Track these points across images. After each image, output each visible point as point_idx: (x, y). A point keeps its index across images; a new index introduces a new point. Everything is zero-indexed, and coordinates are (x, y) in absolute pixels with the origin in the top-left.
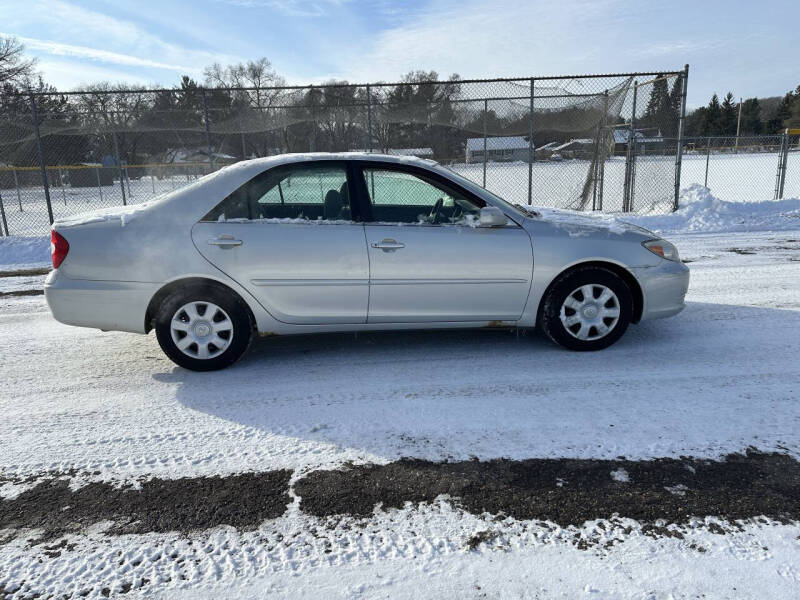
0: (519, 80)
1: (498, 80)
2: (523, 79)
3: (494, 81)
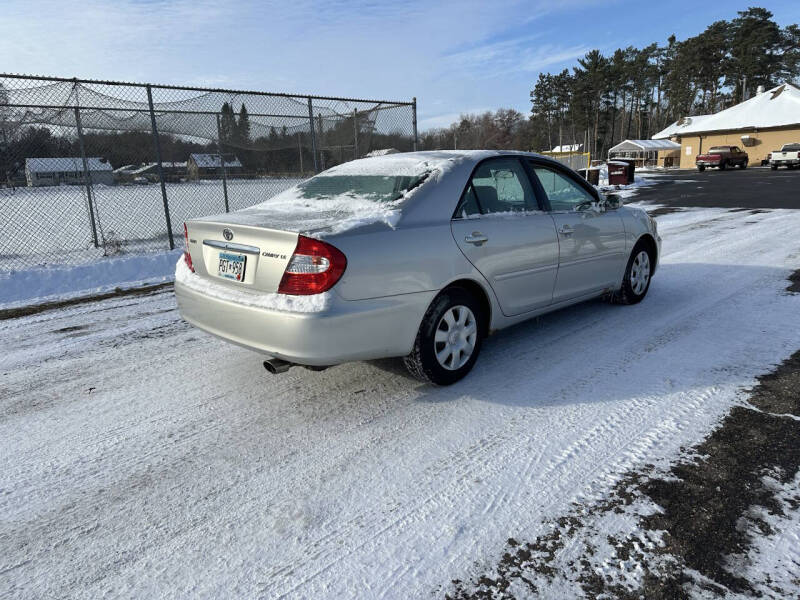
0: (299, 96)
1: (282, 95)
2: (302, 97)
3: (278, 95)
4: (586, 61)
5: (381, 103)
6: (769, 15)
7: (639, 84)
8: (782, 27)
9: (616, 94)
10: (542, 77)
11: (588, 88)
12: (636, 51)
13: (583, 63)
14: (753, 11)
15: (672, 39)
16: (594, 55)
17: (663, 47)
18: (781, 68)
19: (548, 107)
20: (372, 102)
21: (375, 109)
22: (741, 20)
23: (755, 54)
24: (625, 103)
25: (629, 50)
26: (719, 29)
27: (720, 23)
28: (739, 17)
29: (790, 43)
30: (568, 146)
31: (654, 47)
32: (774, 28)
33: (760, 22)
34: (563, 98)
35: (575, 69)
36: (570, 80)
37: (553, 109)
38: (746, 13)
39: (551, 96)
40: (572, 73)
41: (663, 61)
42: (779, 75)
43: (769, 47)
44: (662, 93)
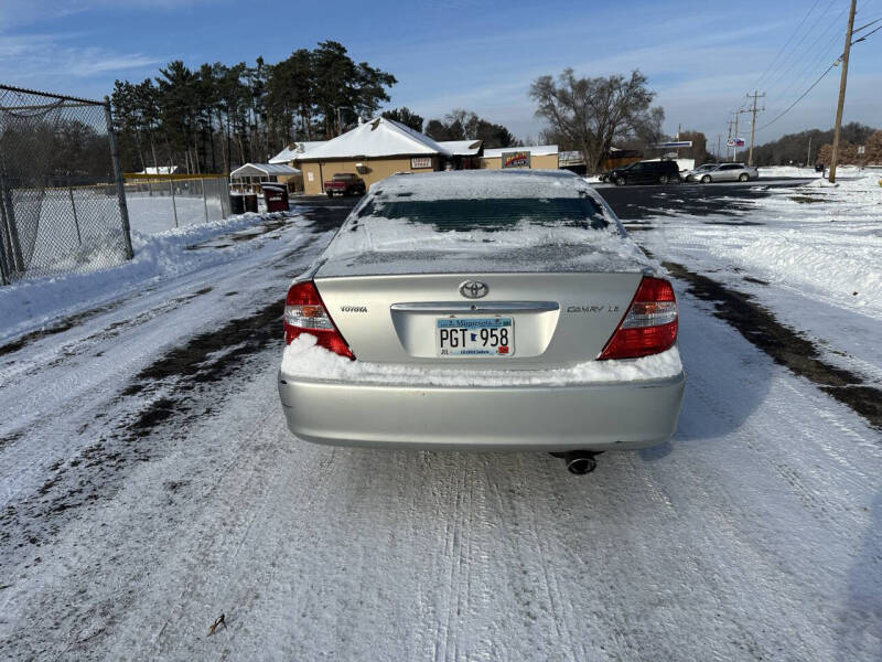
4: (169, 72)
5: (63, 98)
6: (344, 50)
7: (233, 104)
8: (356, 64)
9: (210, 112)
10: (118, 84)
11: (180, 103)
12: (224, 68)
13: (166, 73)
14: (331, 44)
15: (260, 61)
16: (178, 66)
17: (253, 67)
18: (360, 101)
19: (133, 122)
20: (55, 96)
21: (52, 107)
22: (320, 51)
23: (339, 86)
24: (221, 123)
25: (217, 66)
26: (302, 56)
27: (302, 52)
28: (320, 48)
29: (363, 79)
30: (166, 168)
31: (242, 67)
32: (350, 64)
33: (337, 56)
34: (150, 114)
35: (158, 80)
36: (153, 91)
37: (139, 123)
38: (324, 46)
39: (135, 108)
40: (156, 85)
41: (254, 82)
42: (360, 108)
43: (348, 80)
44: (258, 116)
